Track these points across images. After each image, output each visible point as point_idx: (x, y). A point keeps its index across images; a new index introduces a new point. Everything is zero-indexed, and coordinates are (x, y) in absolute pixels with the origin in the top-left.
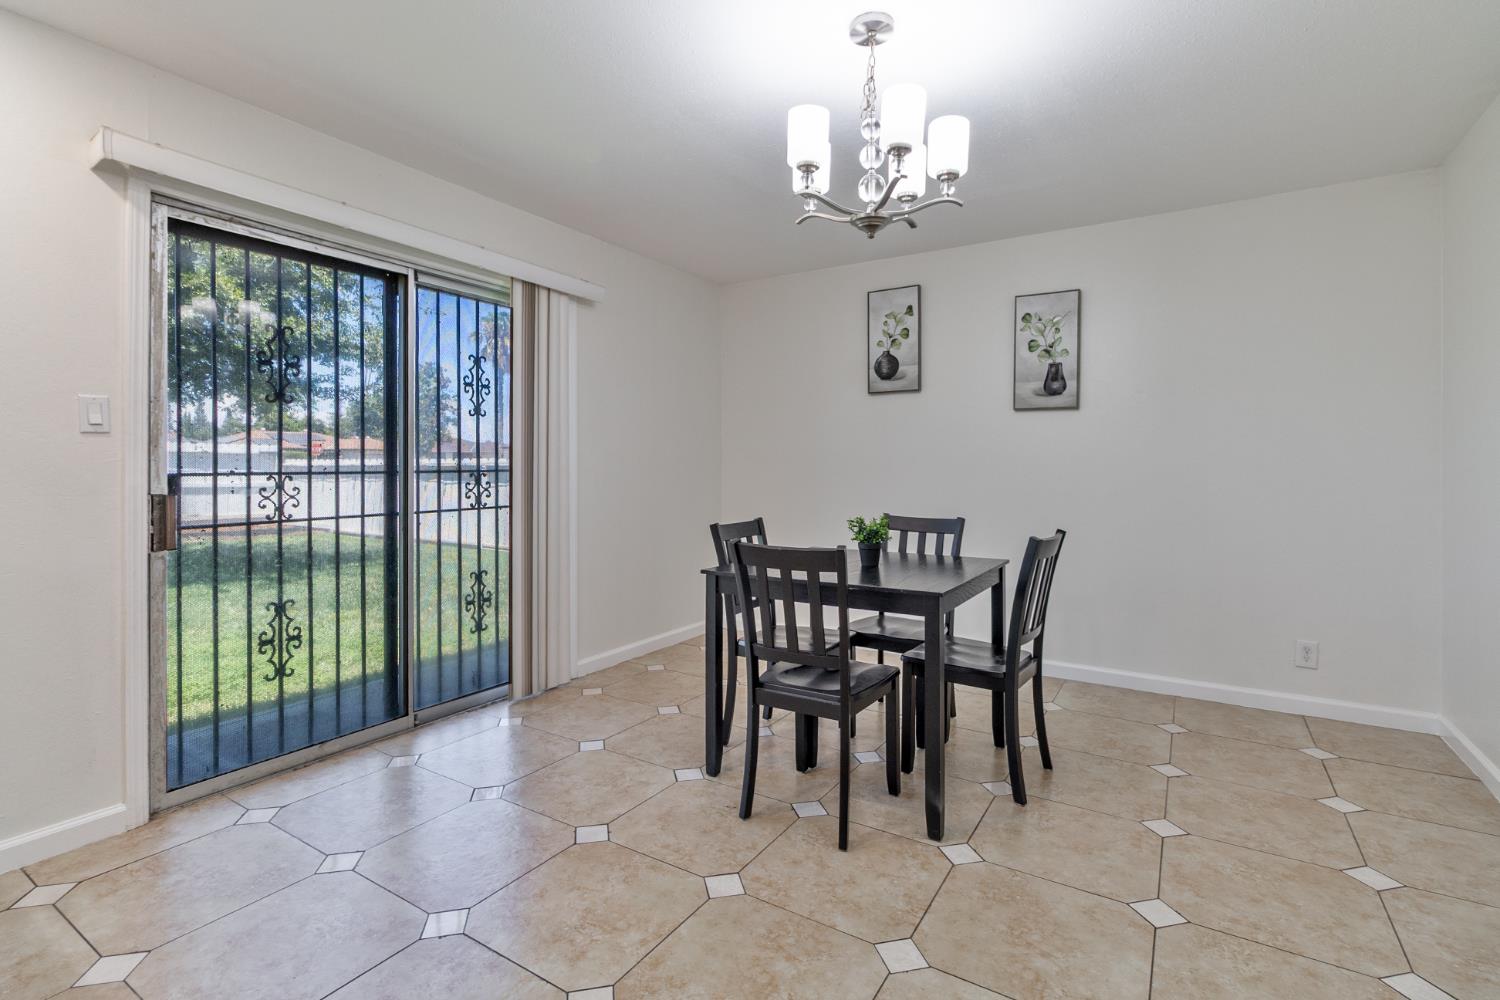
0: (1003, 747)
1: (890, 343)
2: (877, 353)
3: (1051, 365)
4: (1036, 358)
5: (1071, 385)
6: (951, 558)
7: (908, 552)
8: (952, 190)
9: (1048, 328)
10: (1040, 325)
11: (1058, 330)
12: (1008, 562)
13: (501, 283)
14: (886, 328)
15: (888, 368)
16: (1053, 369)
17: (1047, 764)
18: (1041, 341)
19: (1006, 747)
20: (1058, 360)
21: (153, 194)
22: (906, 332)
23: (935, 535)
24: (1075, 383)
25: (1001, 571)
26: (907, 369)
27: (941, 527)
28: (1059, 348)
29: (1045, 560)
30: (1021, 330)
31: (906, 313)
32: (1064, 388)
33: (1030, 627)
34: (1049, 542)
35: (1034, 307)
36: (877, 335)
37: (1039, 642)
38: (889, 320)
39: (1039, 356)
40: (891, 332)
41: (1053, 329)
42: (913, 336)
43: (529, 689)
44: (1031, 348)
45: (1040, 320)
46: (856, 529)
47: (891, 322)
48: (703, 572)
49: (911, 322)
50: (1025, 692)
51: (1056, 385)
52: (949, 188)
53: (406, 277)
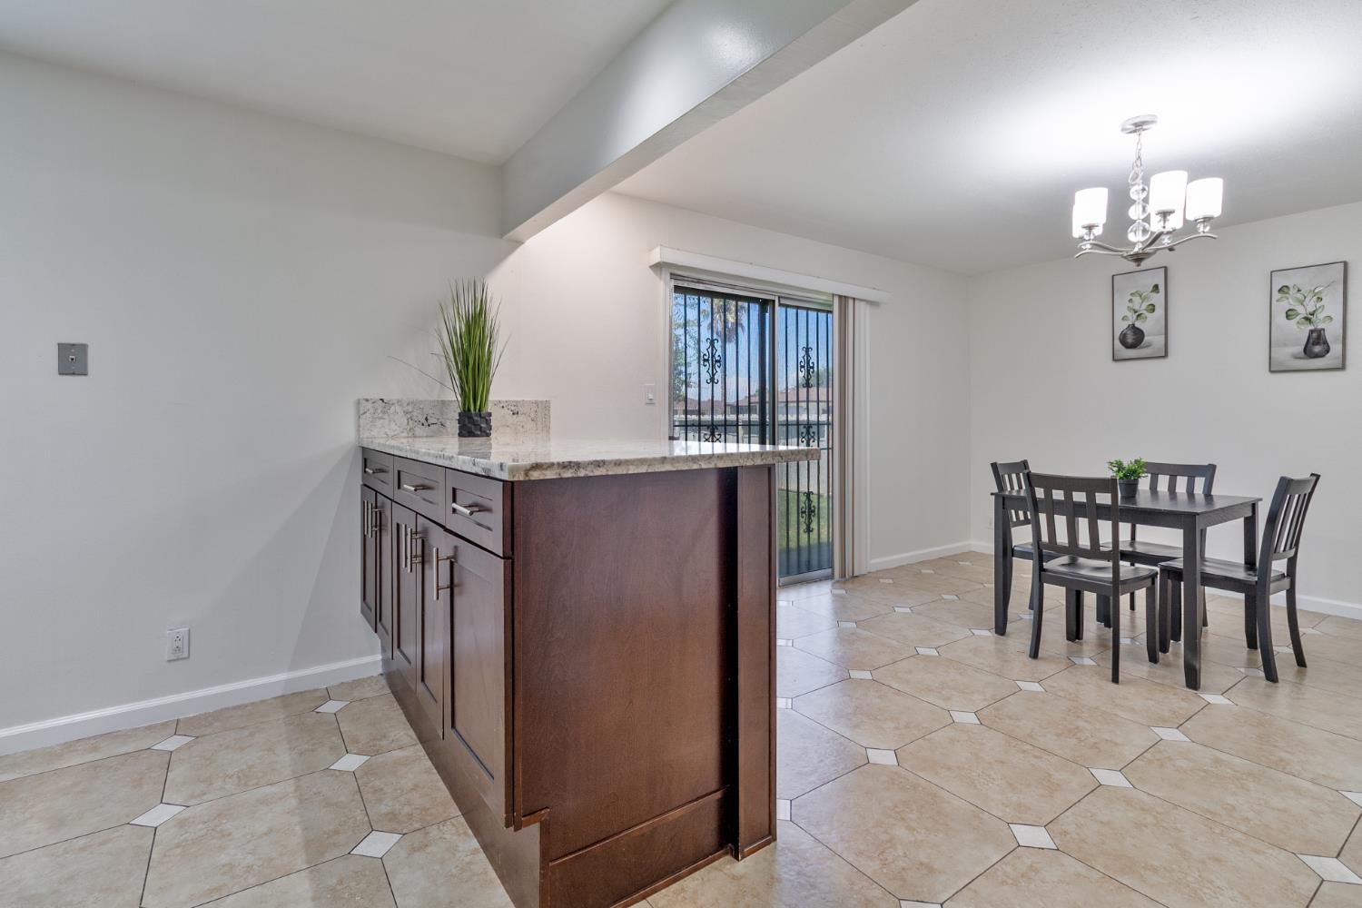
0: (1256, 648)
1: (1135, 317)
2: (1122, 326)
3: (1312, 332)
4: (1295, 326)
5: (1336, 348)
6: (1203, 496)
7: (1158, 489)
8: (1208, 229)
9: (1307, 299)
10: (1299, 296)
11: (1320, 299)
12: (1261, 500)
13: (824, 298)
14: (1130, 305)
15: (1133, 339)
16: (1315, 335)
17: (1301, 662)
18: (1300, 309)
19: (1259, 650)
20: (1320, 326)
21: (671, 274)
22: (1151, 307)
23: (1186, 478)
24: (1340, 347)
25: (1254, 506)
26: (1153, 338)
27: (1191, 471)
28: (1321, 316)
29: (1297, 496)
30: (1278, 301)
31: (1152, 291)
32: (1328, 351)
33: (1282, 549)
34: (1301, 482)
35: (1293, 280)
36: (1122, 310)
37: (1292, 563)
38: (1134, 298)
39: (1298, 323)
40: (1137, 308)
41: (1315, 298)
42: (1160, 311)
43: (843, 575)
44: (1288, 317)
45: (1299, 291)
46: (1115, 469)
47: (1137, 300)
48: (992, 494)
49: (1158, 299)
50: (1277, 600)
51: (1317, 349)
52: (1205, 227)
53: (774, 301)
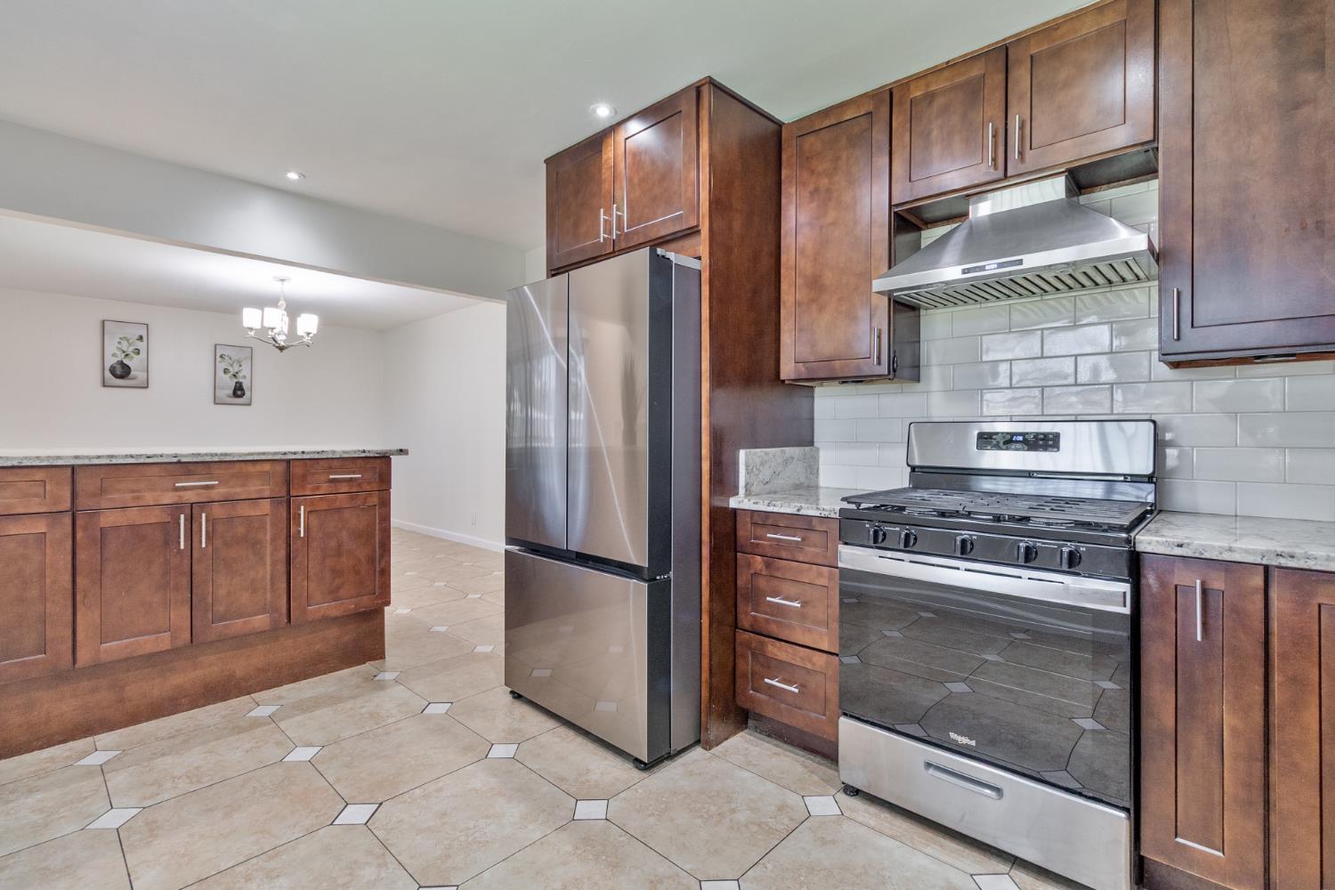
1: (123, 356)
2: (111, 361)
3: (236, 383)
4: (228, 378)
5: (247, 394)
9: (235, 364)
10: (230, 361)
11: (240, 365)
14: (119, 346)
15: (122, 372)
16: (238, 385)
18: (231, 369)
20: (241, 380)
22: (136, 351)
24: (249, 393)
26: (137, 373)
28: (241, 375)
30: (219, 362)
31: (136, 340)
32: (244, 394)
35: (227, 352)
36: (111, 349)
38: (122, 342)
39: (230, 377)
40: (125, 349)
42: (143, 354)
44: (225, 373)
45: (230, 358)
47: (125, 344)
49: (142, 346)
51: (239, 393)
